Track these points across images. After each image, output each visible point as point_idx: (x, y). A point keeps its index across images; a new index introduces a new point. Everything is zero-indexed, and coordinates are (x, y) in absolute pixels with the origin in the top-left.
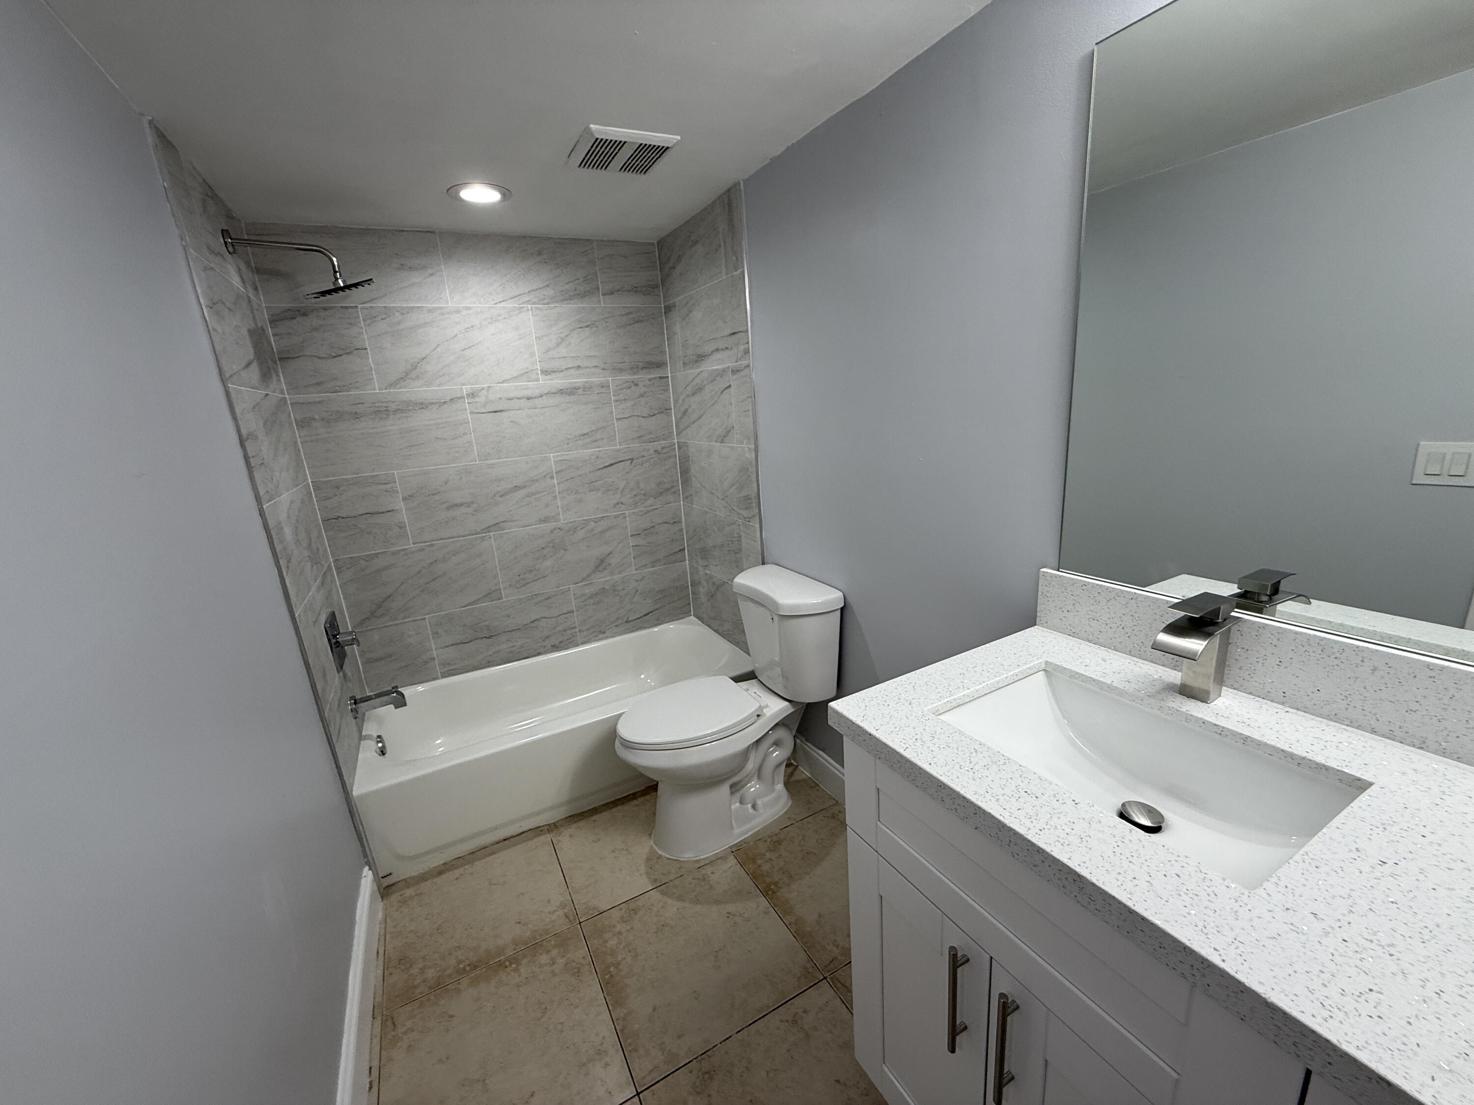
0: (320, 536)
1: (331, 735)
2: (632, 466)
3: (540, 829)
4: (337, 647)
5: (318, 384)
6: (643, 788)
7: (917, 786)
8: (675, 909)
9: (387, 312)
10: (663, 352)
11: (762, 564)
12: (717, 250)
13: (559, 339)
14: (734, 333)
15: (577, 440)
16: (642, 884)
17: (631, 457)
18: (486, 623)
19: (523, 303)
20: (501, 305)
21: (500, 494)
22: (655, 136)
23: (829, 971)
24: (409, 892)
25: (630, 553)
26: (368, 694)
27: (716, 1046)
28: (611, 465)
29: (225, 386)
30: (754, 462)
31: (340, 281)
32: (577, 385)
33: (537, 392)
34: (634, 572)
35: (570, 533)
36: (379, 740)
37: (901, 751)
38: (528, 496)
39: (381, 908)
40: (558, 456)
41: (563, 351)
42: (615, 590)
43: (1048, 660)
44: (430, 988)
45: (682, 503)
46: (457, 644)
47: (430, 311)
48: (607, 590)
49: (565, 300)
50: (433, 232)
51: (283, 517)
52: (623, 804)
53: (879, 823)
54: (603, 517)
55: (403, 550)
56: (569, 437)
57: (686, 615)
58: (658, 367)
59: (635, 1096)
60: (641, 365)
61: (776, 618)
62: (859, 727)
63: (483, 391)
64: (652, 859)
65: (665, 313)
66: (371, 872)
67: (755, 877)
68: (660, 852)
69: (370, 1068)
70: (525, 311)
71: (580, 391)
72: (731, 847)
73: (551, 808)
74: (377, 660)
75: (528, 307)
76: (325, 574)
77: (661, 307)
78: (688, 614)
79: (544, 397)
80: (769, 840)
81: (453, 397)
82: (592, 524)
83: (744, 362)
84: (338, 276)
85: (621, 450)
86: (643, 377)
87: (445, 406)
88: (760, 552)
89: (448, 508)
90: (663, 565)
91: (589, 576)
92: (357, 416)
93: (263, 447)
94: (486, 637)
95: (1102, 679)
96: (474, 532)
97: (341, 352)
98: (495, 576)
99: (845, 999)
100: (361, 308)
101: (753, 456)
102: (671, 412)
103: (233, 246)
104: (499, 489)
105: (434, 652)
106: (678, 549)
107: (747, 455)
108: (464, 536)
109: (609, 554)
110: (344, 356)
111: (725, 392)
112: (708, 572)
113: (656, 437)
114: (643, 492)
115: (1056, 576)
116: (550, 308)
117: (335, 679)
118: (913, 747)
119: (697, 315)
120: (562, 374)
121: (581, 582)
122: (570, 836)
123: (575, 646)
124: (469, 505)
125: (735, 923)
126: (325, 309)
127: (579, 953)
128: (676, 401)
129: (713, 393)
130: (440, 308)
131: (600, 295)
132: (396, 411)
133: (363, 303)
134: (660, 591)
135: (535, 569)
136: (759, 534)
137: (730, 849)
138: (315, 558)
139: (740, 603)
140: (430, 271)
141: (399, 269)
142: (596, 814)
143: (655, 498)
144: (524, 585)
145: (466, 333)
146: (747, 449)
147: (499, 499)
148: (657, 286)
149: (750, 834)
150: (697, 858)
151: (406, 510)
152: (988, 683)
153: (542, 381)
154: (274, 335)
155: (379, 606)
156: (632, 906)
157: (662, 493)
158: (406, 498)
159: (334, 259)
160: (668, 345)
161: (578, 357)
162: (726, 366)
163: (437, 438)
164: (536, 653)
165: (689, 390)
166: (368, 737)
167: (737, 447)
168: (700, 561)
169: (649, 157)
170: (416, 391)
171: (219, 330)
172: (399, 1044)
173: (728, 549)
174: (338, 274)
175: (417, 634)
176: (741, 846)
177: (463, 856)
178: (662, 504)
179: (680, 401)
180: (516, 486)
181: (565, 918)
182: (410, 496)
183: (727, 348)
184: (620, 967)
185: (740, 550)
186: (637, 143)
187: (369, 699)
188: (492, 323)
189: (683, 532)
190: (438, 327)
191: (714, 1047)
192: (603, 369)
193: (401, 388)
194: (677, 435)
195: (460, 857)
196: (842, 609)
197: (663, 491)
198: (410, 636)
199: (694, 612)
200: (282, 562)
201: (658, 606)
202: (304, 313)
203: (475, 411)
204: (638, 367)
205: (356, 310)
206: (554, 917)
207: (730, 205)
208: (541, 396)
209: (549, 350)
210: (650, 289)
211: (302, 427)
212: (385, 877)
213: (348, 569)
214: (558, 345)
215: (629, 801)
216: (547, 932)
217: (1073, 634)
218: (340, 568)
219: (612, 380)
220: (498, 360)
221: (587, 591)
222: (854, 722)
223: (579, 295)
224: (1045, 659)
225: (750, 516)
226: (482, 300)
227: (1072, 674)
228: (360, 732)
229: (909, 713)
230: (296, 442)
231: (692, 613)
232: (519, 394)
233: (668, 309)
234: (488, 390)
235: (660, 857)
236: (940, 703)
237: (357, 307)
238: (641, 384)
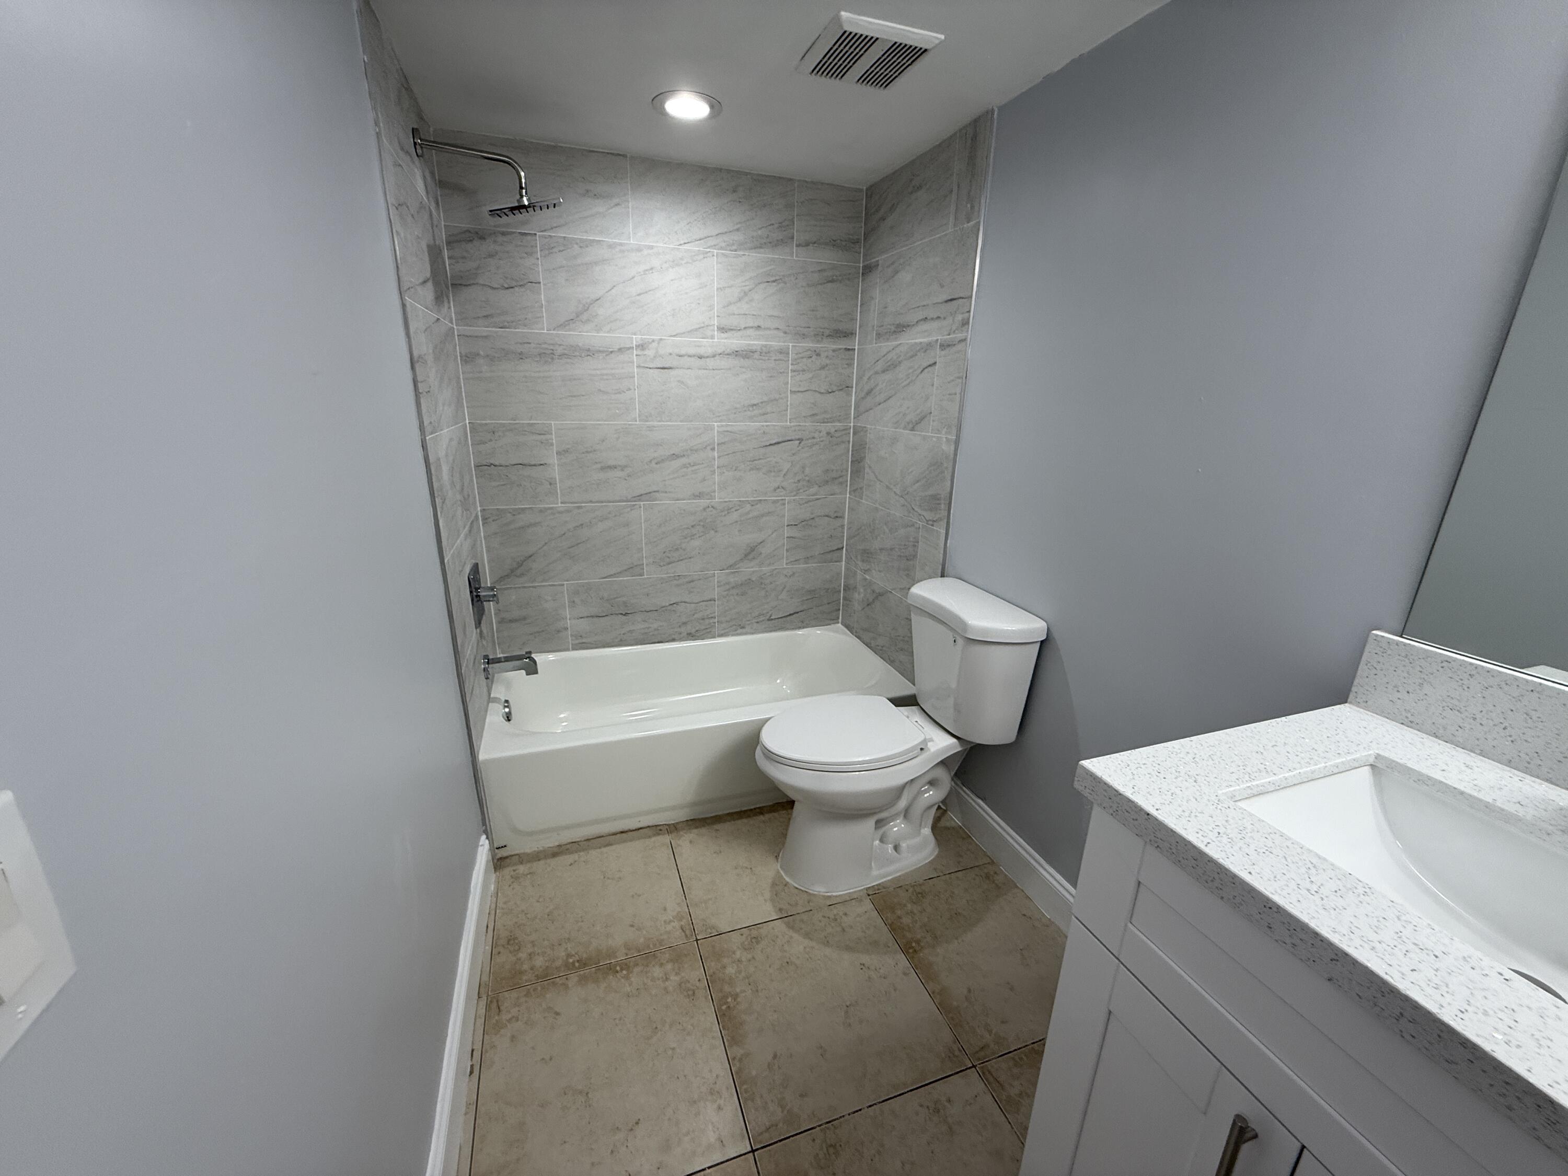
0: (472, 480)
1: (465, 694)
2: (800, 447)
3: (659, 828)
4: (477, 599)
5: (486, 317)
6: (771, 804)
7: (1222, 898)
8: (801, 947)
9: (567, 243)
10: (853, 320)
11: (941, 577)
12: (946, 196)
13: (742, 294)
14: (952, 300)
15: (745, 411)
16: (766, 911)
17: (800, 437)
18: (624, 599)
19: (709, 247)
20: (686, 247)
21: (656, 461)
22: (913, 33)
23: (979, 1059)
24: (522, 869)
25: (784, 545)
26: (499, 656)
27: (843, 1116)
28: (778, 443)
29: (401, 298)
30: (952, 456)
31: (525, 199)
32: (754, 348)
33: (710, 351)
34: (785, 566)
35: (723, 514)
36: (506, 705)
37: (1201, 846)
38: (685, 466)
39: (493, 880)
40: (722, 426)
41: (744, 307)
42: (762, 583)
43: (1382, 753)
44: (538, 977)
45: (848, 495)
46: (592, 617)
47: (611, 246)
48: (753, 581)
49: (755, 248)
50: (624, 156)
51: (442, 454)
52: (749, 816)
53: (1130, 925)
54: (761, 500)
55: (552, 508)
56: (738, 406)
57: (832, 622)
58: (845, 336)
59: (749, 1152)
60: (827, 332)
61: (960, 642)
62: (1130, 801)
63: (653, 344)
64: (778, 886)
65: (863, 274)
66: (487, 841)
67: (894, 928)
68: (787, 879)
69: (473, 1051)
70: (709, 257)
71: (756, 356)
72: (868, 889)
73: (673, 808)
74: (511, 621)
75: (714, 252)
76: (473, 522)
77: (859, 267)
78: (835, 620)
79: (717, 357)
80: (911, 890)
81: (622, 346)
82: (748, 507)
83: (960, 336)
84: (524, 194)
85: (791, 427)
86: (829, 345)
87: (613, 355)
88: (941, 562)
89: (602, 469)
90: (817, 563)
91: (735, 564)
92: (521, 356)
93: (430, 374)
94: (622, 614)
95: (1475, 794)
96: (625, 499)
97: (514, 284)
98: (640, 550)
99: (997, 1097)
100: (539, 237)
101: (953, 448)
102: (852, 390)
103: (422, 147)
104: (656, 455)
105: (568, 621)
106: (836, 548)
107: (943, 448)
108: (613, 502)
109: (761, 543)
110: (516, 289)
111: (926, 370)
112: (867, 577)
113: (831, 418)
114: (807, 478)
115: (1397, 643)
116: (737, 256)
117: (473, 634)
118: (1217, 843)
119: (905, 276)
120: (740, 333)
121: (727, 569)
122: (691, 842)
123: (711, 638)
124: (623, 468)
125: (869, 978)
126: (503, 234)
127: (694, 974)
128: (859, 378)
129: (911, 371)
130: (621, 244)
131: (793, 246)
132: (561, 356)
133: (542, 231)
134: (810, 592)
135: (681, 548)
136: (943, 543)
137: (866, 891)
138: (466, 503)
139: (913, 616)
140: (616, 201)
141: (584, 195)
142: (720, 822)
143: (820, 486)
144: (669, 564)
145: (644, 276)
146: (944, 439)
147: (655, 466)
148: (857, 242)
149: (890, 878)
150: (829, 894)
151: (558, 465)
152: (1300, 771)
153: (718, 339)
154: (449, 258)
155: (520, 565)
156: (754, 933)
157: (827, 482)
158: (559, 452)
159: (522, 174)
160: (860, 312)
161: (759, 315)
162: (935, 338)
163: (600, 390)
164: (670, 638)
165: (879, 366)
166: (496, 700)
167: (933, 437)
168: (860, 563)
169: (899, 63)
170: (585, 335)
171: (402, 235)
172: (502, 1031)
173: (899, 553)
174: (524, 191)
175: (554, 600)
176: (879, 889)
177: (578, 842)
178: (825, 495)
179: (865, 378)
180: (674, 454)
181: (681, 931)
182: (564, 451)
183: (939, 318)
184: (739, 1000)
185: (915, 556)
186: (890, 41)
187: (498, 661)
188: (673, 268)
189: (844, 528)
190: (616, 265)
191: (841, 1117)
192: (785, 333)
193: (570, 330)
194: (854, 418)
195: (575, 842)
196: (1042, 642)
197: (831, 479)
198: (547, 601)
199: (842, 619)
200: (438, 501)
201: (805, 607)
202: (481, 236)
203: (642, 365)
204: (823, 335)
205: (534, 238)
206: (669, 928)
207: (974, 138)
208: (714, 356)
209: (730, 304)
210: (848, 244)
211: (466, 362)
212: (499, 848)
213: (493, 521)
214: (740, 300)
215: (755, 815)
216: (661, 942)
217: (1410, 724)
218: (486, 519)
219: (792, 346)
220: (674, 310)
221: (732, 580)
222: (1121, 792)
223: (770, 243)
224: (1377, 752)
225: (935, 519)
226: (667, 239)
227: (1420, 778)
228: (490, 694)
229: (1198, 794)
230: (459, 378)
231: (840, 620)
232: (692, 351)
233: (868, 270)
234: (658, 343)
235: (786, 884)
236: (1238, 787)
237: (535, 234)
238: (823, 355)
